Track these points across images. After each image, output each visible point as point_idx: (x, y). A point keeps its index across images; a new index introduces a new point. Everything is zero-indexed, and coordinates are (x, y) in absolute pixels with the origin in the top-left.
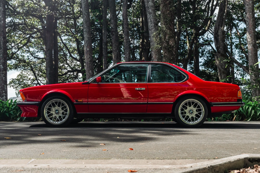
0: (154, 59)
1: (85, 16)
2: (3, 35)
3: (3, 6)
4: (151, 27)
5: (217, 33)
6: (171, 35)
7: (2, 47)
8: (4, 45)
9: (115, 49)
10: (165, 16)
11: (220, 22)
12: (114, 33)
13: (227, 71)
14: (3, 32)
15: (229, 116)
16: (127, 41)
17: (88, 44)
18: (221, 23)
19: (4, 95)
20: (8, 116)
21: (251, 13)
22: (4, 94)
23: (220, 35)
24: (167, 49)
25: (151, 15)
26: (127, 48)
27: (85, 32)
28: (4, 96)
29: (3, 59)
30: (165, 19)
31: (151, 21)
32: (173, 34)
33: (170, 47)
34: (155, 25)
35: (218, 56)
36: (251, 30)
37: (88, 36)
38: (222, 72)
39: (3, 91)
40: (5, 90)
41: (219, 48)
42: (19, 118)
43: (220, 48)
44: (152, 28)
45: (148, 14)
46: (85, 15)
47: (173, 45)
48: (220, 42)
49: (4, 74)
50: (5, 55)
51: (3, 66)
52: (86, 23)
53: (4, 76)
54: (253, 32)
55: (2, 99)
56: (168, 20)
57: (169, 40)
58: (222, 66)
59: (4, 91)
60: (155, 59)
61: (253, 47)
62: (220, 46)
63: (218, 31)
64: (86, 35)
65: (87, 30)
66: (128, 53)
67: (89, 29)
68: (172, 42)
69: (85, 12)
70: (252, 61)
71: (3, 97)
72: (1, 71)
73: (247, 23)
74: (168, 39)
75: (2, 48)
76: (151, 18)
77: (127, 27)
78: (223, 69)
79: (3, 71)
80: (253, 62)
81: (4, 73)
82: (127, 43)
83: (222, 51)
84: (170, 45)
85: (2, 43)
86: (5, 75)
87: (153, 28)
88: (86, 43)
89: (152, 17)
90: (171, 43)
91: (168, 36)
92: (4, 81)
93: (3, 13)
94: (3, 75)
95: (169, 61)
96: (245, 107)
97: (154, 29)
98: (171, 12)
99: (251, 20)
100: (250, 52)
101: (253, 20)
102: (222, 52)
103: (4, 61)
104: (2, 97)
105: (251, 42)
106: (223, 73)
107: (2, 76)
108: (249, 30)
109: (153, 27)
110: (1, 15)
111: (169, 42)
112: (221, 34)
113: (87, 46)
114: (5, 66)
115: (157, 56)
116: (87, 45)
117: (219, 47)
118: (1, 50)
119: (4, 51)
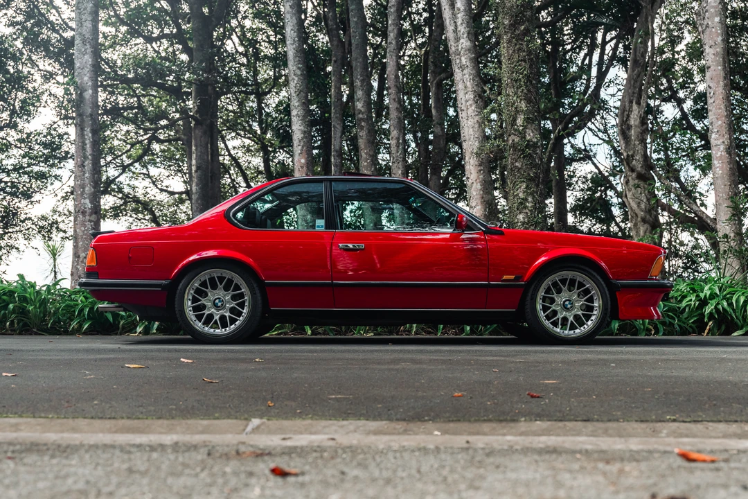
0: (473, 183)
1: (296, 79)
2: (92, 125)
3: (92, 52)
4: (467, 101)
5: (627, 120)
6: (531, 116)
7: (90, 155)
8: (93, 151)
9: (366, 164)
10: (515, 66)
11: (634, 93)
12: (363, 124)
13: (652, 216)
14: (92, 119)
15: (692, 323)
16: (398, 141)
17: (303, 147)
18: (636, 95)
20: (111, 319)
21: (720, 68)
23: (636, 126)
24: (519, 150)
25: (465, 72)
26: (397, 160)
27: (295, 118)
29: (90, 185)
30: (513, 72)
31: (465, 87)
32: (536, 111)
33: (527, 147)
34: (477, 98)
35: (630, 178)
36: (720, 108)
37: (302, 128)
38: (639, 219)
41: (633, 159)
42: (140, 327)
43: (636, 160)
44: (468, 104)
45: (457, 70)
46: (294, 75)
47: (536, 140)
48: (635, 144)
49: (92, 223)
50: (96, 176)
51: (90, 202)
52: (298, 95)
53: (93, 226)
54: (727, 115)
56: (521, 76)
57: (525, 127)
58: (639, 203)
60: (475, 184)
61: (727, 154)
62: (634, 152)
63: (628, 116)
64: (298, 125)
65: (301, 113)
66: (400, 172)
67: (304, 110)
68: (533, 132)
69: (295, 68)
70: (724, 188)
72: (87, 214)
73: (710, 93)
74: (523, 123)
75: (90, 157)
76: (467, 80)
77: (397, 108)
78: (642, 211)
79: (90, 215)
80: (728, 191)
81: (93, 219)
82: (398, 147)
83: (641, 167)
84: (528, 141)
85: (88, 146)
86: (95, 225)
87: (471, 105)
88: (299, 145)
89: (467, 76)
90: (531, 134)
91: (523, 117)
93: (93, 71)
95: (524, 181)
96: (737, 301)
97: (473, 108)
98: (530, 53)
99: (722, 83)
100: (718, 165)
101: (725, 84)
102: (639, 169)
103: (93, 190)
105: (721, 141)
106: (644, 220)
107: (88, 228)
108: (716, 109)
109: (470, 102)
110: (88, 75)
111: (525, 132)
112: (637, 122)
113: (301, 153)
114: (97, 202)
115: (482, 176)
116: (302, 150)
117: (633, 156)
118: (86, 163)
119: (93, 165)
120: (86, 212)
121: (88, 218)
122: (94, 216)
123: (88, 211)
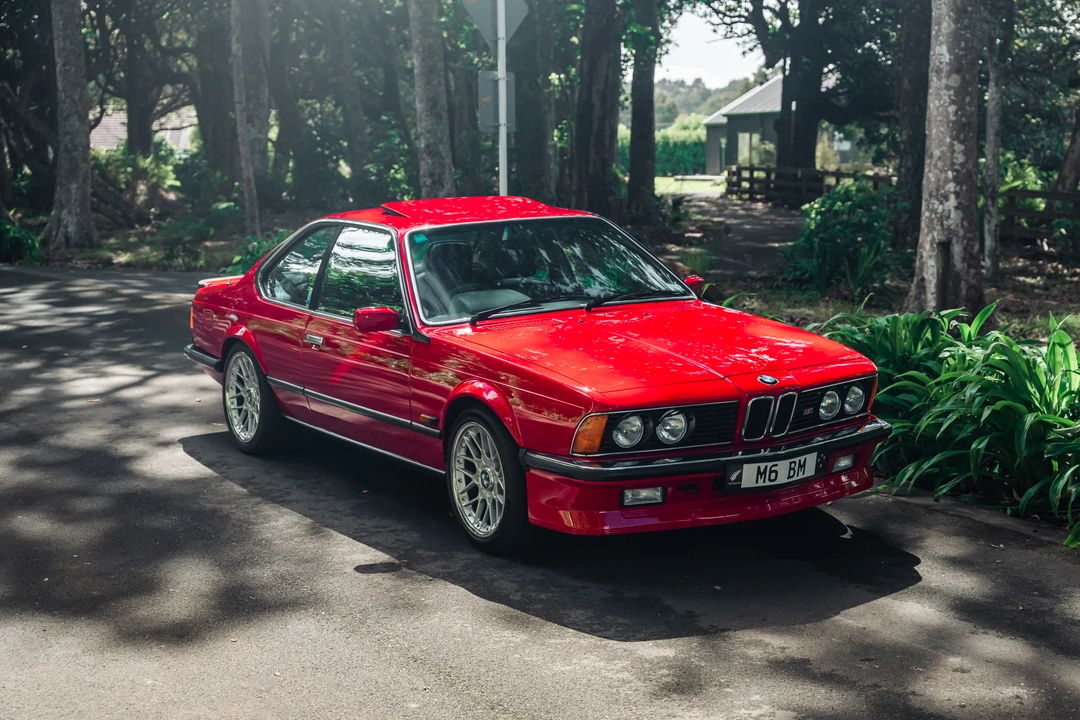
19: (951, 193)
22: (951, 186)
28: (952, 197)
29: (949, 16)
39: (946, 172)
40: (956, 167)
49: (952, 92)
51: (950, 51)
53: (953, 98)
55: (944, 210)
59: (950, 174)
71: (947, 201)
72: (943, 75)
79: (948, 77)
92: (953, 122)
94: (950, 96)
103: (953, 26)
104: (941, 203)
107: (945, 102)
120: (941, 70)
122: (955, 77)
123: (946, 68)
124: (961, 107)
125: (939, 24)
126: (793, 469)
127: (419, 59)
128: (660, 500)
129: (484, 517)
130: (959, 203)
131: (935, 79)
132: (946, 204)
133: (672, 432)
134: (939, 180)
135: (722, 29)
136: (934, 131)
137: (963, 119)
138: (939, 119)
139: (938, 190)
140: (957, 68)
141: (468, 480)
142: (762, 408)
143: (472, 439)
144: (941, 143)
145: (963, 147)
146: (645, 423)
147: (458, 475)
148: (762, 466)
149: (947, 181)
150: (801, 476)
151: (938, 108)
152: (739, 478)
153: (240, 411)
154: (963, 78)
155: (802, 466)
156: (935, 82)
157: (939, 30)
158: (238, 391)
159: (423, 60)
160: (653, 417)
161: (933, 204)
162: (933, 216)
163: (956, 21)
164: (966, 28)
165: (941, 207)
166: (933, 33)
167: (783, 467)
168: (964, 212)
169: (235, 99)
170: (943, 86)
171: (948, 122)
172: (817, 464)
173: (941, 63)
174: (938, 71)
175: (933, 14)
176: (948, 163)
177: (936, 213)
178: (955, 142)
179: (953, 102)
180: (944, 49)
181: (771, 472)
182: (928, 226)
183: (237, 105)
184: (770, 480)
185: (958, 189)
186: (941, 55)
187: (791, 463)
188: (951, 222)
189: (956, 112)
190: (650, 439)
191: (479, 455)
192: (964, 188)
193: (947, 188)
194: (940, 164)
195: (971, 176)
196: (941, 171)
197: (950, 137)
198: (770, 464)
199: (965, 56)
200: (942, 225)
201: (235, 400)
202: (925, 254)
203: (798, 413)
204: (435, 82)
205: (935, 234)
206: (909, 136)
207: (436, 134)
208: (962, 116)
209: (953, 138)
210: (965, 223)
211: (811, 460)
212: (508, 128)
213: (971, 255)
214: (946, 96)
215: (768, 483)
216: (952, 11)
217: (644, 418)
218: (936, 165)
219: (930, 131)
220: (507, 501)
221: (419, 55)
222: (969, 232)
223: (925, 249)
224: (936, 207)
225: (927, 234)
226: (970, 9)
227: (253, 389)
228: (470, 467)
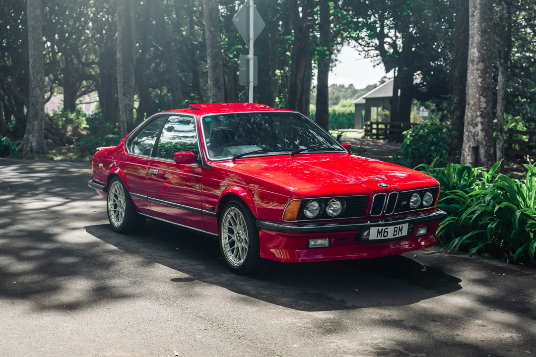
7: (479, 4)
19: (479, 122)
22: (479, 119)
28: (480, 124)
29: (478, 34)
39: (476, 112)
40: (482, 110)
49: (479, 72)
51: (478, 51)
53: (480, 74)
55: (475, 131)
59: (479, 113)
72: (475, 63)
75: (478, 6)
79: (478, 64)
92: (480, 87)
94: (478, 74)
103: (480, 39)
104: (474, 128)
107: (476, 77)
118: (476, 12)
119: (480, 14)
120: (474, 61)
121: (475, 66)
122: (481, 64)
123: (476, 60)
124: (484, 79)
125: (473, 38)
126: (396, 231)
127: (210, 59)
128: (327, 245)
129: (238, 256)
130: (483, 128)
131: (471, 65)
132: (476, 128)
133: (334, 211)
134: (473, 116)
135: (363, 54)
136: (470, 91)
137: (485, 85)
138: (473, 85)
139: (472, 121)
140: (482, 59)
141: (230, 238)
142: (380, 199)
143: (232, 217)
144: (474, 97)
145: (485, 100)
146: (320, 206)
147: (225, 235)
148: (380, 228)
149: (477, 117)
150: (400, 235)
151: (472, 80)
152: (368, 234)
153: (115, 211)
154: (485, 65)
155: (401, 230)
156: (471, 67)
157: (473, 41)
158: (114, 201)
159: (212, 60)
160: (324, 203)
161: (470, 128)
162: (470, 134)
163: (481, 36)
164: (486, 40)
165: (474, 130)
166: (470, 42)
167: (391, 229)
168: (486, 132)
169: (118, 81)
170: (475, 69)
171: (478, 86)
172: (409, 229)
173: (474, 57)
174: (473, 61)
175: (470, 33)
176: (477, 107)
177: (471, 133)
178: (481, 97)
179: (480, 77)
180: (475, 50)
181: (385, 232)
182: (467, 140)
183: (118, 84)
184: (384, 236)
185: (482, 120)
186: (474, 53)
187: (395, 228)
188: (479, 137)
189: (482, 82)
190: (323, 214)
191: (236, 225)
192: (486, 120)
193: (477, 120)
194: (473, 108)
195: (489, 114)
196: (474, 112)
197: (479, 94)
198: (384, 228)
199: (486, 54)
200: (474, 139)
201: (113, 206)
202: (465, 154)
203: (399, 204)
204: (218, 71)
205: (471, 143)
206: (458, 100)
207: (218, 97)
208: (484, 84)
209: (480, 95)
210: (486, 138)
211: (405, 227)
212: (254, 83)
213: (489, 154)
214: (477, 74)
215: (383, 238)
216: (480, 31)
217: (319, 202)
218: (471, 109)
219: (468, 91)
220: (249, 247)
221: (210, 58)
222: (489, 143)
223: (465, 151)
224: (471, 129)
225: (467, 144)
226: (489, 30)
227: (122, 200)
228: (231, 231)
